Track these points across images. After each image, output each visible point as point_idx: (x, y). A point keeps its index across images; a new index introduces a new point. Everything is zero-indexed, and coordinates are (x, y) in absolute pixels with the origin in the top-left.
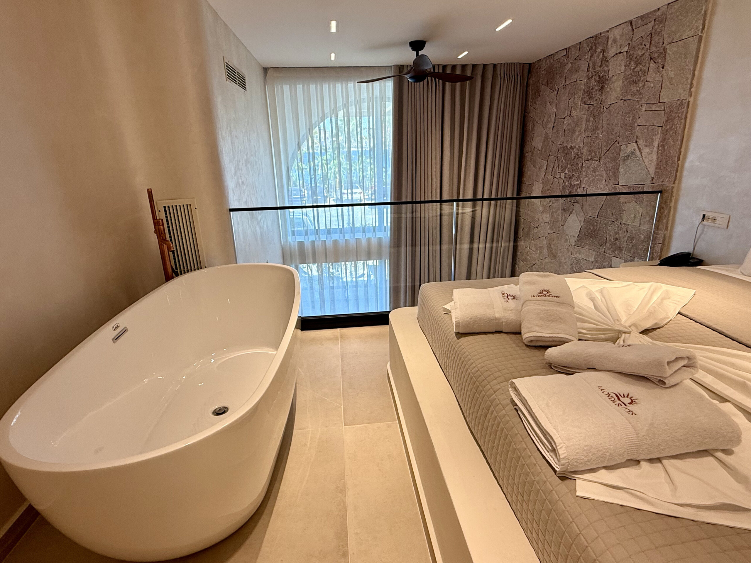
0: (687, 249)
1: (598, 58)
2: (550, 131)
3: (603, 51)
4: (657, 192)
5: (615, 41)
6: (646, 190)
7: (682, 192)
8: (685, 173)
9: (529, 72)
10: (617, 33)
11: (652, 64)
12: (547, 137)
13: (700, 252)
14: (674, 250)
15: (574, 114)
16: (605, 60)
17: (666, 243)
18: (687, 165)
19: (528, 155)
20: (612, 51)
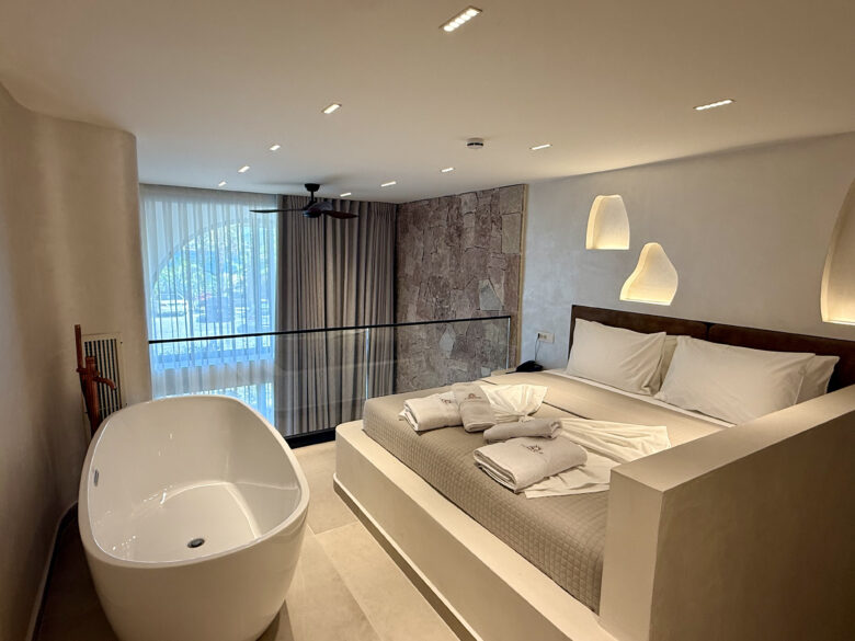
0: (531, 358)
1: (454, 213)
2: (420, 262)
3: (458, 208)
4: (507, 317)
5: (466, 203)
6: (500, 315)
7: (523, 316)
8: (524, 304)
9: (397, 210)
10: (466, 198)
11: (494, 226)
12: (417, 268)
13: (541, 360)
14: (524, 360)
15: (439, 251)
16: (460, 216)
17: (517, 354)
18: (524, 298)
19: (402, 280)
20: (464, 210)
